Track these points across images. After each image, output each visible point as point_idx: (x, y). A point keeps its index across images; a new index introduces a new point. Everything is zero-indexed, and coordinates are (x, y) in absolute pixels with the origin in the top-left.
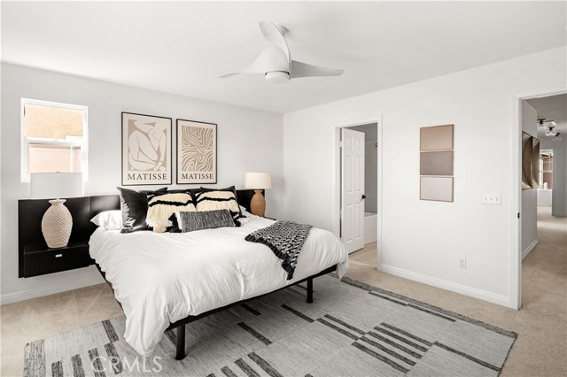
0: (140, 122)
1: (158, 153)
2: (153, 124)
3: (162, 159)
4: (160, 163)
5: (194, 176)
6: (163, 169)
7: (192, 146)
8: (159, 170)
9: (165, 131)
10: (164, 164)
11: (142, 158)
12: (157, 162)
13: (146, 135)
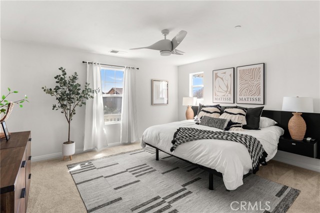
0: (220, 73)
1: (227, 87)
2: (225, 73)
3: (229, 90)
4: (228, 92)
5: (247, 99)
6: (229, 95)
7: (246, 81)
8: (227, 96)
9: (230, 75)
10: (230, 93)
11: (221, 90)
12: (226, 91)
13: (222, 79)
